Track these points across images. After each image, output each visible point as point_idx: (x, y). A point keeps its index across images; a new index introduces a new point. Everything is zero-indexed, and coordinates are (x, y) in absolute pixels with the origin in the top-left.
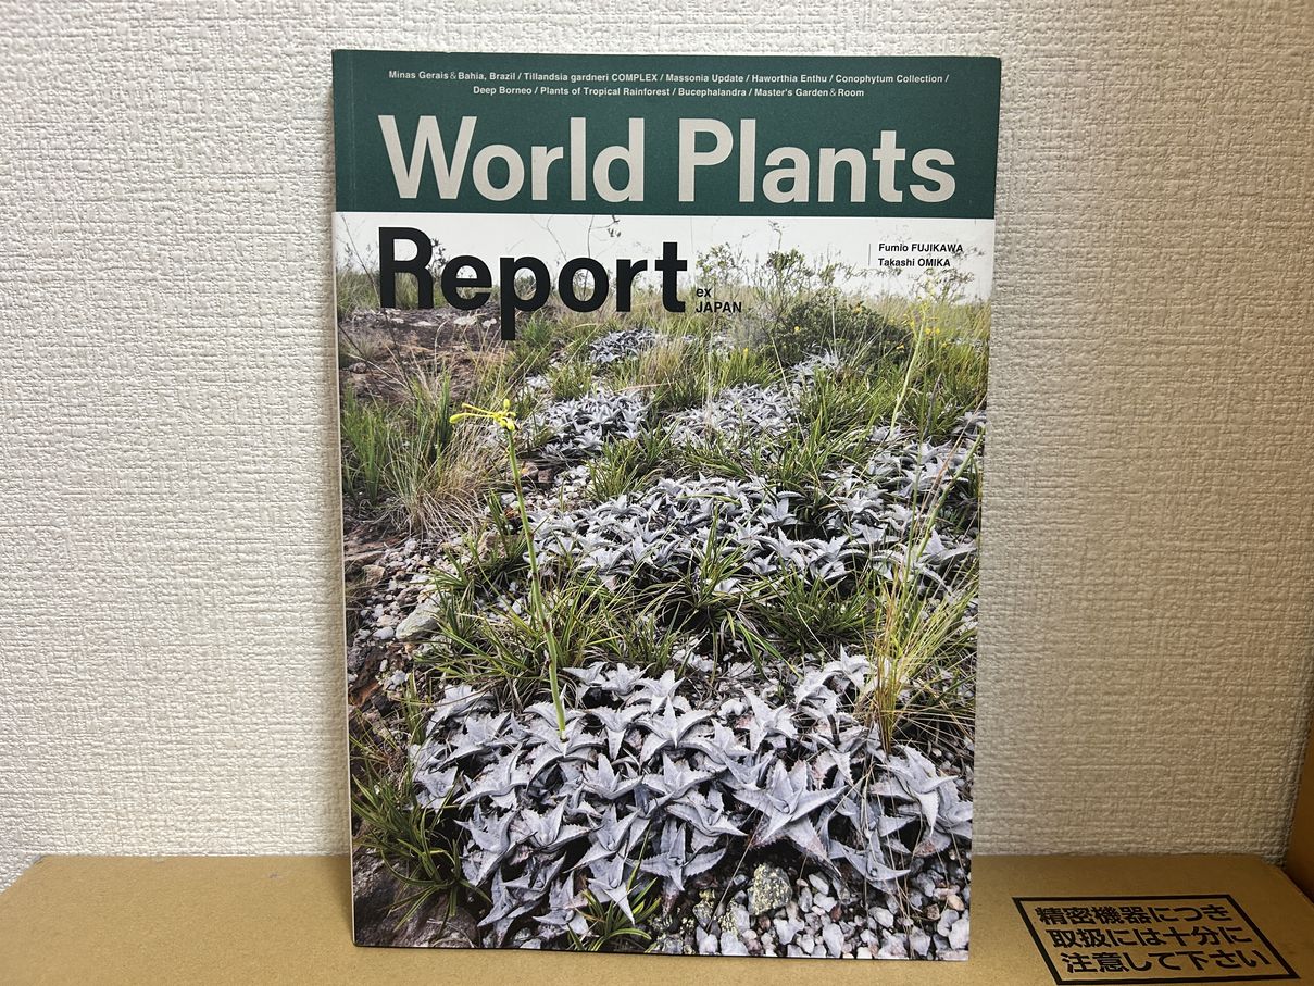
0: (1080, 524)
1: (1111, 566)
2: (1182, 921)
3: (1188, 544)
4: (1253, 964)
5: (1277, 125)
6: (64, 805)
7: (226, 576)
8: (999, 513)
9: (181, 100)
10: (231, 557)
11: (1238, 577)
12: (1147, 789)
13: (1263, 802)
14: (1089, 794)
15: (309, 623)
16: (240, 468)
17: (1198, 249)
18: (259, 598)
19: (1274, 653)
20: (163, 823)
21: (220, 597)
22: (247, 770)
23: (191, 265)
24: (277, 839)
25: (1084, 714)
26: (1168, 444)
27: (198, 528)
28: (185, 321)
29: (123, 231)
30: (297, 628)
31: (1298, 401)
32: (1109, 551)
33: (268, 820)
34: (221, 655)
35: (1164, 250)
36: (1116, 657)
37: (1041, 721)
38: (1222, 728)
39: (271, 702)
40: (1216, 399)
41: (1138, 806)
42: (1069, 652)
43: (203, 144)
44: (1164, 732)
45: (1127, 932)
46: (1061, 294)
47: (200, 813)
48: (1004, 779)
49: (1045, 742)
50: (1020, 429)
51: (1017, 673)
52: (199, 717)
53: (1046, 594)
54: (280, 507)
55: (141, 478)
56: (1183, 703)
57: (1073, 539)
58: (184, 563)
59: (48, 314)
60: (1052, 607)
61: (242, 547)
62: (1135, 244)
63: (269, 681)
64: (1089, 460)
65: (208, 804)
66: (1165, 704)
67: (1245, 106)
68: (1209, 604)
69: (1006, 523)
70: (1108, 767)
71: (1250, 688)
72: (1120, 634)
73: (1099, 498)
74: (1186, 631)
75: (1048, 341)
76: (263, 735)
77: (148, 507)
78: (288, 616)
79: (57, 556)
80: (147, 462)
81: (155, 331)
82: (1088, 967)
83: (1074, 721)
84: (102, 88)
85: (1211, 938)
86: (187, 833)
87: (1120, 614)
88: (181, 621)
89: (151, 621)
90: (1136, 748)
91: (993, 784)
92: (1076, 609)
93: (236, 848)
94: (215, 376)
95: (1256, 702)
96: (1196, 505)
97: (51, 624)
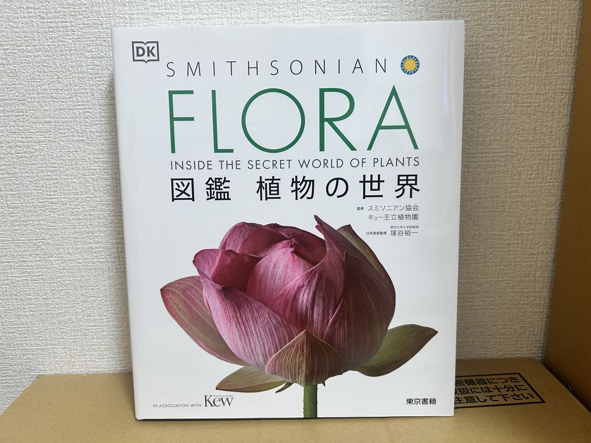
2: (500, 383)
3: (496, 232)
4: (528, 398)
5: (524, 66)
6: (49, 354)
9: (93, 70)
11: (518, 245)
13: (534, 336)
17: (495, 116)
19: (534, 275)
20: (89, 360)
23: (98, 134)
26: (488, 193)
28: (96, 156)
29: (71, 122)
31: (538, 174)
35: (482, 116)
38: (515, 306)
40: (505, 174)
43: (102, 87)
44: (493, 309)
45: (478, 388)
47: (105, 355)
52: (104, 315)
55: (79, 220)
56: (499, 297)
58: (97, 253)
59: (41, 155)
62: (470, 114)
66: (492, 297)
67: (510, 59)
68: (507, 256)
71: (526, 290)
74: (499, 268)
77: (82, 231)
79: (46, 252)
80: (82, 213)
81: (84, 161)
82: (462, 402)
84: (62, 66)
85: (511, 389)
86: (100, 363)
88: (96, 277)
89: (84, 277)
95: (528, 296)
96: (500, 217)
97: (44, 280)
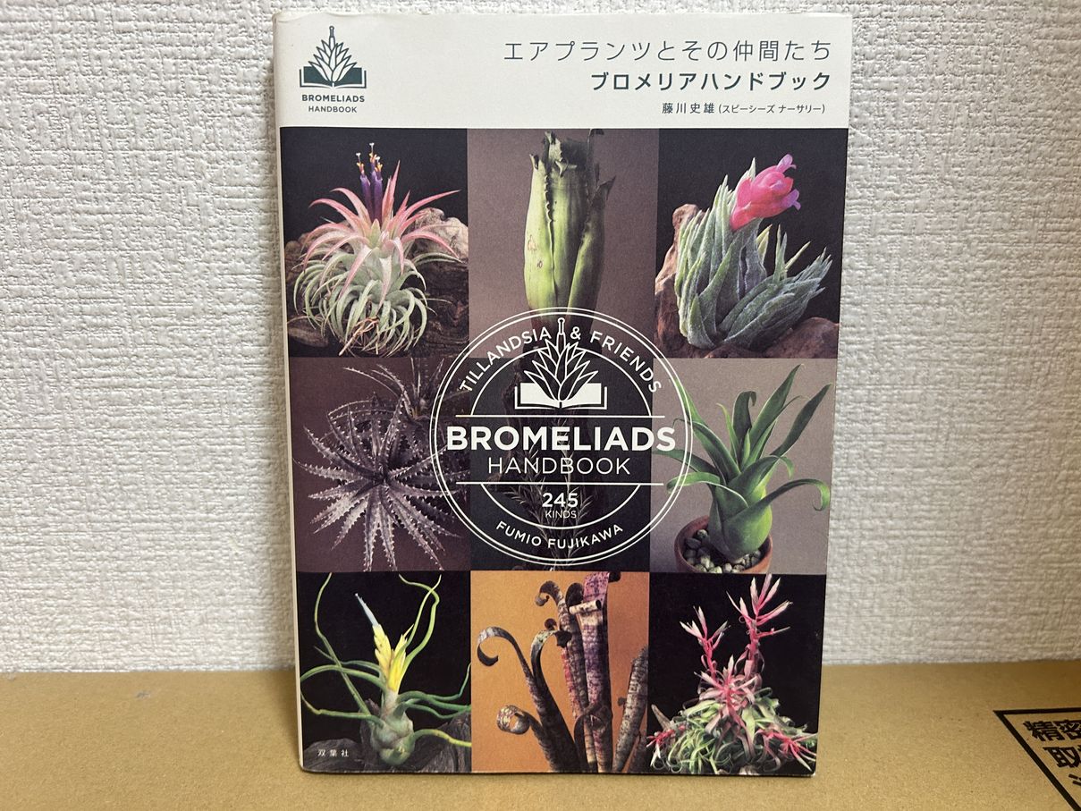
7: (70, 344)
8: (999, 263)
10: (75, 321)
14: (1068, 595)
15: (173, 401)
16: (80, 206)
18: (112, 371)
21: (64, 371)
22: (109, 574)
24: (149, 653)
25: (1073, 504)
27: (32, 284)
30: (159, 408)
33: (137, 632)
34: (70, 440)
37: (1023, 514)
39: (133, 495)
42: (1064, 431)
48: (976, 578)
49: (1027, 537)
50: (1033, 156)
51: (1002, 457)
53: (1045, 362)
54: (131, 257)
58: (18, 327)
60: (1050, 377)
61: (87, 308)
63: (129, 471)
65: (67, 613)
69: (1006, 276)
76: (125, 534)
78: (147, 392)
83: (1061, 512)
86: (45, 646)
91: (962, 584)
93: (102, 662)
94: (42, 85)
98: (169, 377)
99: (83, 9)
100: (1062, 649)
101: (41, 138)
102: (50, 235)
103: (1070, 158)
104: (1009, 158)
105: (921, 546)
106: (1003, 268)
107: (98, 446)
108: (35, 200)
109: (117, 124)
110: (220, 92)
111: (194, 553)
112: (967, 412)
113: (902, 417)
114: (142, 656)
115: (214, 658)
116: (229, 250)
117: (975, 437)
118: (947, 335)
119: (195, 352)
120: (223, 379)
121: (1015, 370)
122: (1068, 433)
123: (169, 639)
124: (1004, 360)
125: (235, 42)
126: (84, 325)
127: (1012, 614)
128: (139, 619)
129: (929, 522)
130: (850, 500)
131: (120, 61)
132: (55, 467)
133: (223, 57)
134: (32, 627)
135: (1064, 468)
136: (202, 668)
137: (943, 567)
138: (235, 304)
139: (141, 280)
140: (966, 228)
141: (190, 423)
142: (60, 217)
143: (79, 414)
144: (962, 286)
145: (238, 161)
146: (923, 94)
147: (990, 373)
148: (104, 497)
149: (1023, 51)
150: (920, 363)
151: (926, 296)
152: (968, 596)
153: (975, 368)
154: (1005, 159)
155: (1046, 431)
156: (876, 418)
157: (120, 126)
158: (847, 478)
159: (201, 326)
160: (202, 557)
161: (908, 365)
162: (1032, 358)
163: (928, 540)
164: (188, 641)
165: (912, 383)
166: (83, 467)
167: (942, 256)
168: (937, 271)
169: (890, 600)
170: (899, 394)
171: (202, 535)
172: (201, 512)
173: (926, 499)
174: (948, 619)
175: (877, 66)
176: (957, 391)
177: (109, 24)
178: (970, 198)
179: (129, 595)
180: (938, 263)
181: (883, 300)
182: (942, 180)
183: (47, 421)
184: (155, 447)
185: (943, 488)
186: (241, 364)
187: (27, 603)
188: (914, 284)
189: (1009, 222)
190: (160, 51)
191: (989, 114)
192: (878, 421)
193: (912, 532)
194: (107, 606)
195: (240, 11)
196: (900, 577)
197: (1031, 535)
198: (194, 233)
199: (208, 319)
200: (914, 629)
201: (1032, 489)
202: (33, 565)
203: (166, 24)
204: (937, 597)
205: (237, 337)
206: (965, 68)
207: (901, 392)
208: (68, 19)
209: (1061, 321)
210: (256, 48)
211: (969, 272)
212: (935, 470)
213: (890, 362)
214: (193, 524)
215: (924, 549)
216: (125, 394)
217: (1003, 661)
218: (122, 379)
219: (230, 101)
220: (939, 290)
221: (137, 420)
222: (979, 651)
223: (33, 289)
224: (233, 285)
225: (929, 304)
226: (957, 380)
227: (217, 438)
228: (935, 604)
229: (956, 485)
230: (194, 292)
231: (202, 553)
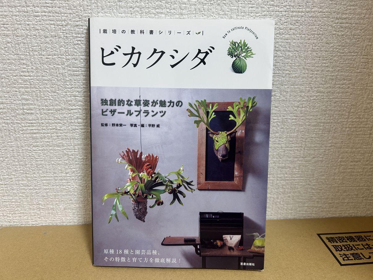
0: (350, 99)
1: (359, 115)
7: (19, 119)
8: (321, 94)
10: (21, 112)
12: (360, 195)
14: (341, 197)
15: (55, 138)
16: (22, 74)
18: (34, 128)
21: (17, 128)
22: (33, 194)
24: (46, 219)
25: (342, 169)
27: (6, 99)
30: (50, 140)
32: (359, 109)
33: (43, 213)
34: (19, 151)
36: (356, 148)
39: (41, 169)
41: (357, 201)
42: (340, 147)
45: (359, 245)
46: (353, 5)
47: (16, 211)
48: (312, 192)
50: (332, 61)
51: (321, 155)
52: (13, 175)
53: (335, 125)
54: (40, 91)
57: (346, 105)
60: (336, 130)
61: (25, 107)
63: (40, 161)
64: (356, 74)
65: (19, 207)
69: (323, 98)
70: (348, 188)
72: (359, 140)
73: (358, 89)
75: (347, 25)
76: (38, 181)
78: (46, 135)
82: (350, 258)
83: (339, 172)
87: (360, 133)
90: (359, 181)
91: (308, 194)
92: (345, 131)
93: (31, 222)
94: (9, 34)
98: (53, 130)
99: (23, 8)
100: (339, 214)
101: (9, 51)
102: (12, 83)
103: (344, 62)
104: (325, 61)
105: (296, 182)
106: (322, 96)
107: (29, 153)
108: (7, 72)
109: (35, 47)
110: (70, 37)
111: (62, 187)
112: (311, 141)
113: (291, 143)
114: (45, 221)
115: (69, 221)
116: (73, 89)
117: (313, 149)
118: (305, 117)
119: (62, 122)
120: (71, 131)
121: (325, 128)
122: (341, 147)
123: (53, 215)
124: (322, 125)
125: (75, 20)
126: (24, 113)
127: (323, 203)
128: (43, 209)
129: (298, 175)
130: (274, 168)
131: (36, 26)
132: (15, 160)
133: (71, 25)
134: (7, 212)
135: (340, 158)
136: (64, 224)
137: (302, 189)
138: (75, 106)
139: (43, 98)
140: (311, 83)
141: (60, 145)
142: (15, 77)
143: (23, 142)
144: (309, 102)
145: (76, 59)
146: (298, 41)
147: (318, 129)
148: (31, 169)
149: (330, 28)
150: (296, 126)
151: (299, 105)
152: (310, 198)
153: (313, 127)
154: (323, 62)
155: (335, 147)
156: (282, 143)
157: (36, 47)
158: (273, 162)
159: (64, 114)
160: (65, 188)
161: (293, 126)
162: (331, 124)
163: (298, 181)
164: (60, 216)
165: (294, 132)
166: (24, 159)
167: (303, 92)
168: (302, 97)
169: (286, 199)
170: (289, 135)
171: (64, 181)
172: (64, 174)
173: (298, 168)
174: (303, 205)
175: (284, 32)
176: (308, 134)
177: (32, 13)
178: (312, 74)
179: (40, 201)
180: (302, 94)
181: (285, 106)
182: (304, 68)
183: (11, 144)
184: (48, 153)
185: (303, 164)
186: (77, 126)
187: (5, 204)
188: (295, 101)
189: (324, 82)
190: (49, 23)
191: (319, 48)
192: (283, 144)
193: (293, 178)
194: (32, 204)
195: (76, 10)
196: (289, 192)
197: (329, 179)
198: (61, 83)
199: (66, 111)
200: (293, 208)
201: (330, 165)
202: (7, 191)
203: (51, 14)
204: (301, 198)
205: (76, 117)
206: (312, 33)
207: (290, 135)
208: (18, 12)
209: (340, 113)
210: (82, 22)
211: (311, 97)
212: (300, 159)
213: (287, 125)
214: (61, 178)
215: (296, 184)
216: (38, 136)
217: (320, 218)
218: (37, 131)
219: (73, 40)
220: (302, 103)
221: (42, 144)
222: (313, 215)
223: (6, 101)
224: (74, 100)
225: (299, 107)
226: (308, 131)
227: (69, 150)
228: (300, 201)
229: (307, 163)
230: (61, 102)
231: (64, 187)
